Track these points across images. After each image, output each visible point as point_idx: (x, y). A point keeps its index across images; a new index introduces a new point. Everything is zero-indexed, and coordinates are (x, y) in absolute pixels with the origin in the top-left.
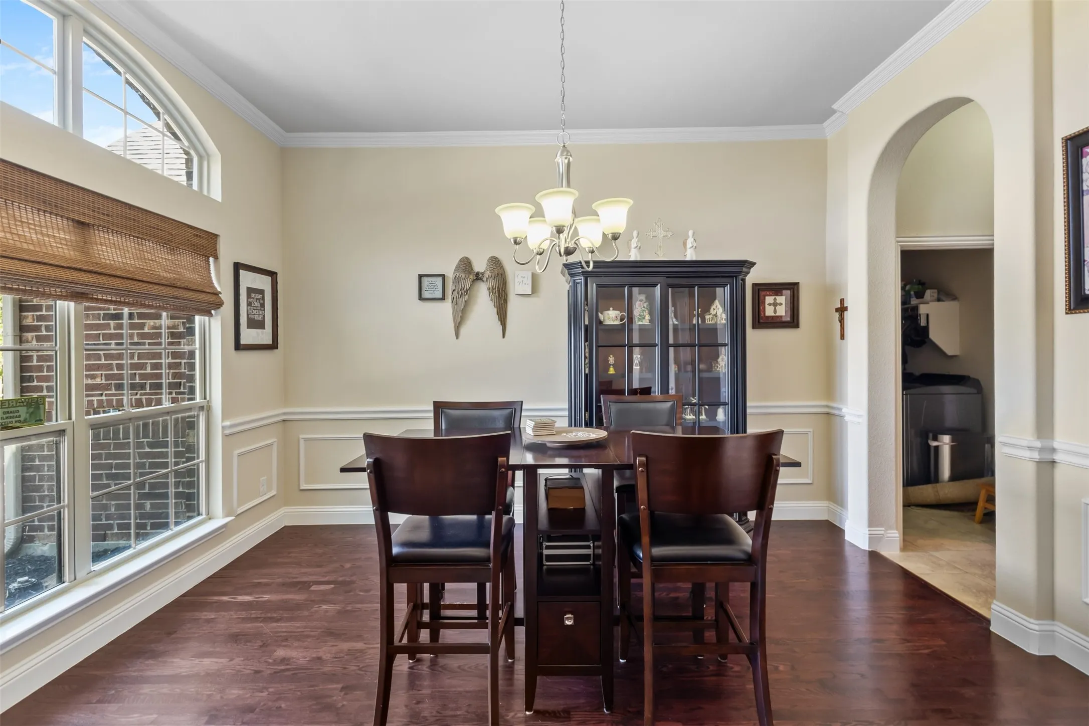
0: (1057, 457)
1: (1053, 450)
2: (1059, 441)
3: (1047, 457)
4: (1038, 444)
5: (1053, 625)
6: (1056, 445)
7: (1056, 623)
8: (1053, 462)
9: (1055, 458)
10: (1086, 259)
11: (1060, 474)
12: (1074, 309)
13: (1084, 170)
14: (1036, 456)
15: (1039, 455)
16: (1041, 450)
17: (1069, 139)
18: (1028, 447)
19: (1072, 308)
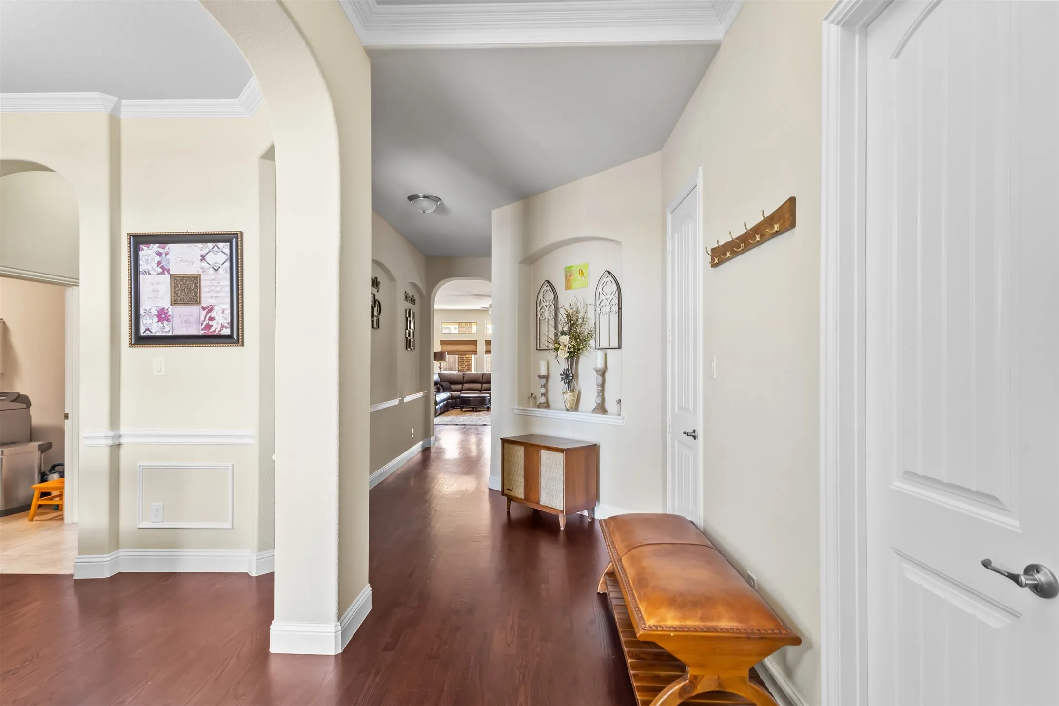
0: (122, 441)
1: (120, 436)
2: (123, 431)
3: (117, 442)
4: (111, 434)
5: (118, 553)
6: (122, 433)
7: (120, 550)
8: (120, 444)
9: (120, 441)
10: (141, 314)
11: (123, 451)
12: (134, 344)
13: (141, 259)
14: (110, 442)
15: (112, 441)
16: (113, 437)
17: (132, 236)
18: (105, 437)
19: (133, 343)
